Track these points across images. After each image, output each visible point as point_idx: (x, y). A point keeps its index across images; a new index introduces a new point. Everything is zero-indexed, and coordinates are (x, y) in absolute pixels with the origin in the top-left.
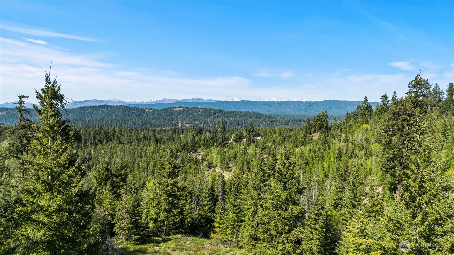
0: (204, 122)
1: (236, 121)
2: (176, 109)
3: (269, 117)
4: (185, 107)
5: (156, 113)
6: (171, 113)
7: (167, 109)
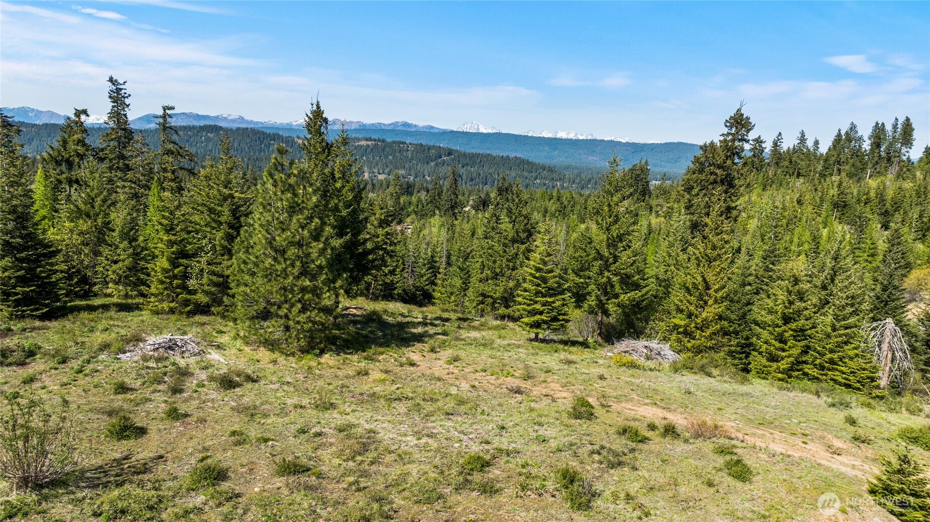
0: (416, 174)
1: (482, 175)
2: (360, 143)
3: (549, 171)
4: (379, 140)
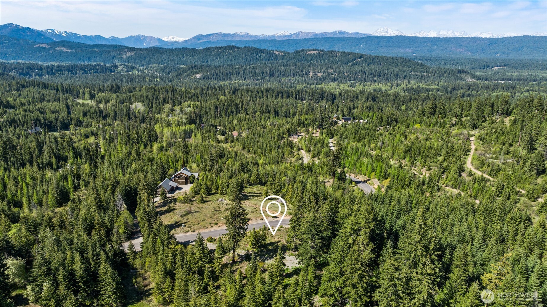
2: (310, 53)
4: (320, 50)
5: (286, 56)
6: (304, 57)
7: (299, 52)
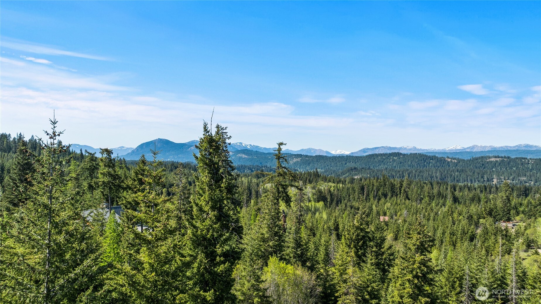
2: (490, 160)
4: (505, 157)
5: (461, 163)
6: (483, 165)
7: (477, 159)
